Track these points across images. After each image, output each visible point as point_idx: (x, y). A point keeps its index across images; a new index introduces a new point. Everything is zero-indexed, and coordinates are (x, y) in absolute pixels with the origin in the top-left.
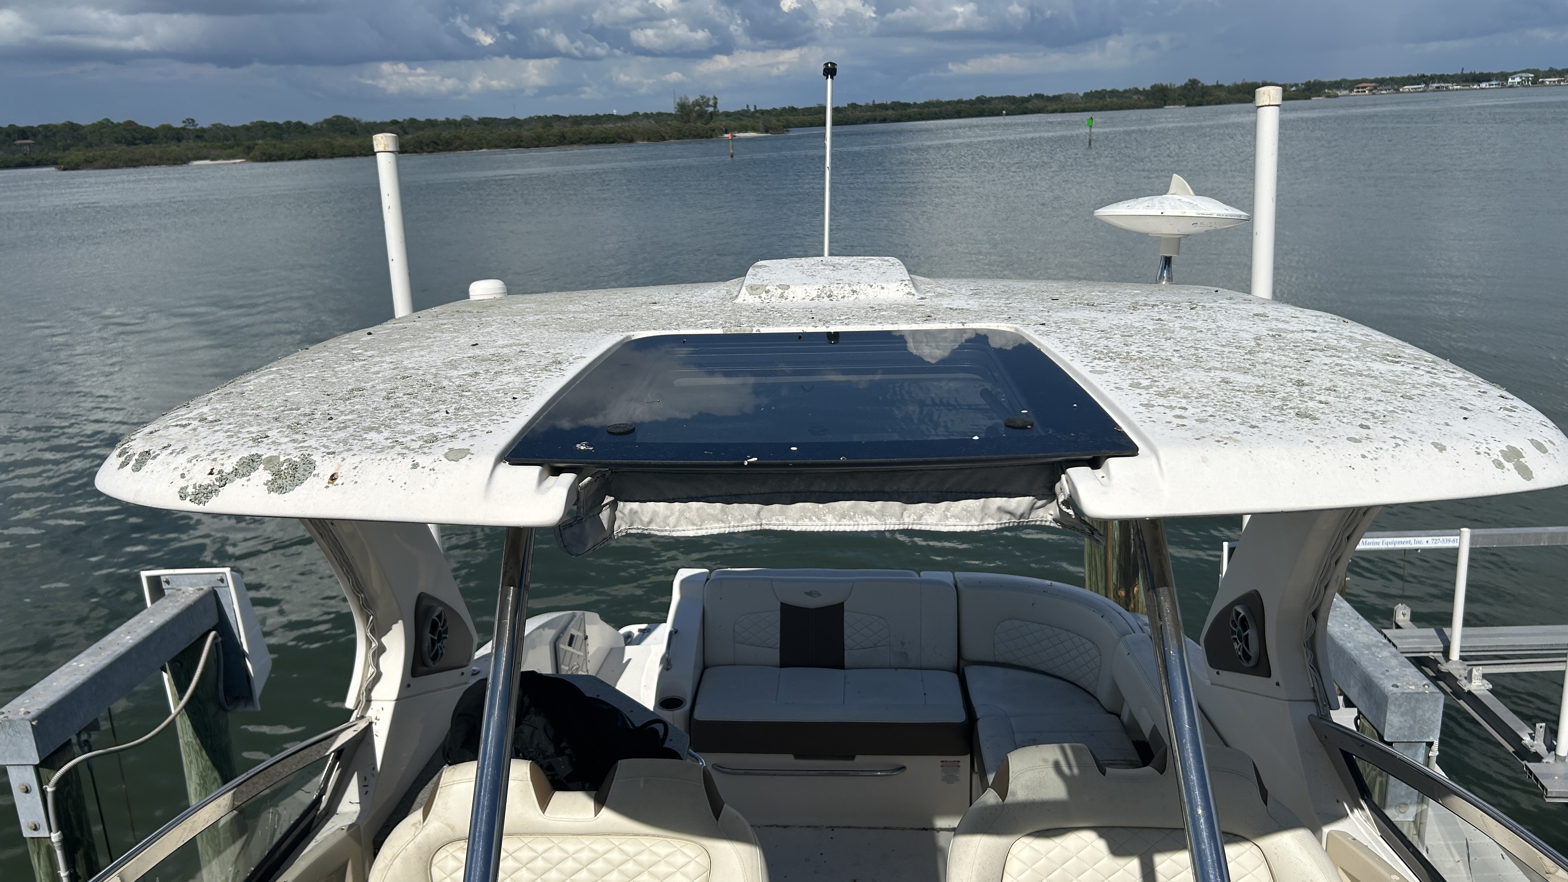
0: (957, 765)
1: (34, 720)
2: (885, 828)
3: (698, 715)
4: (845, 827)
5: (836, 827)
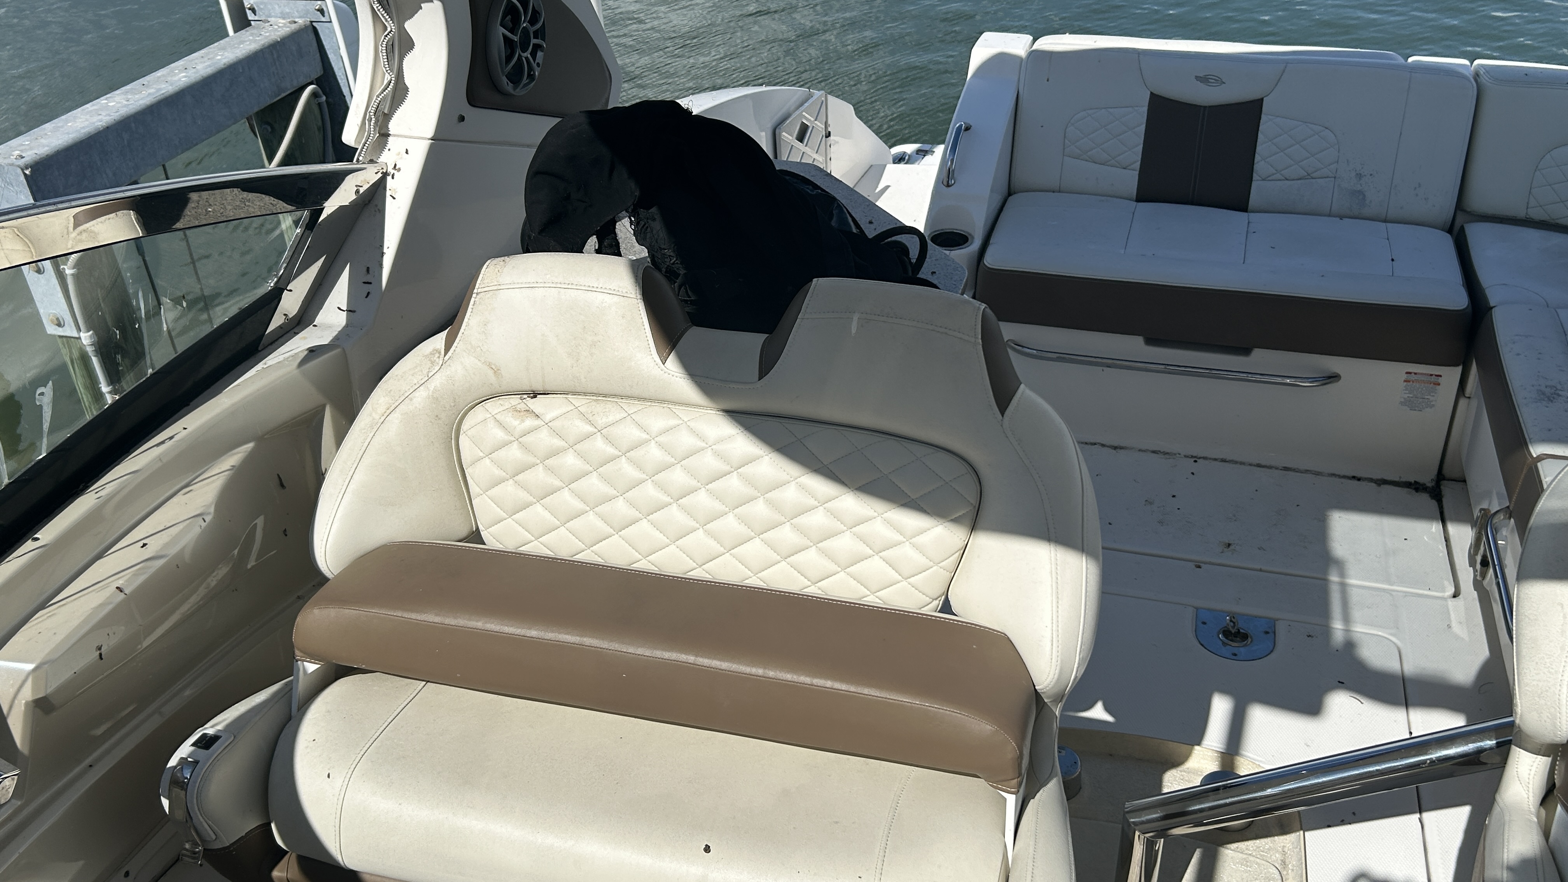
0: (1435, 381)
1: (27, 168)
2: (1286, 469)
3: (989, 260)
4: (1215, 460)
5: (1200, 458)
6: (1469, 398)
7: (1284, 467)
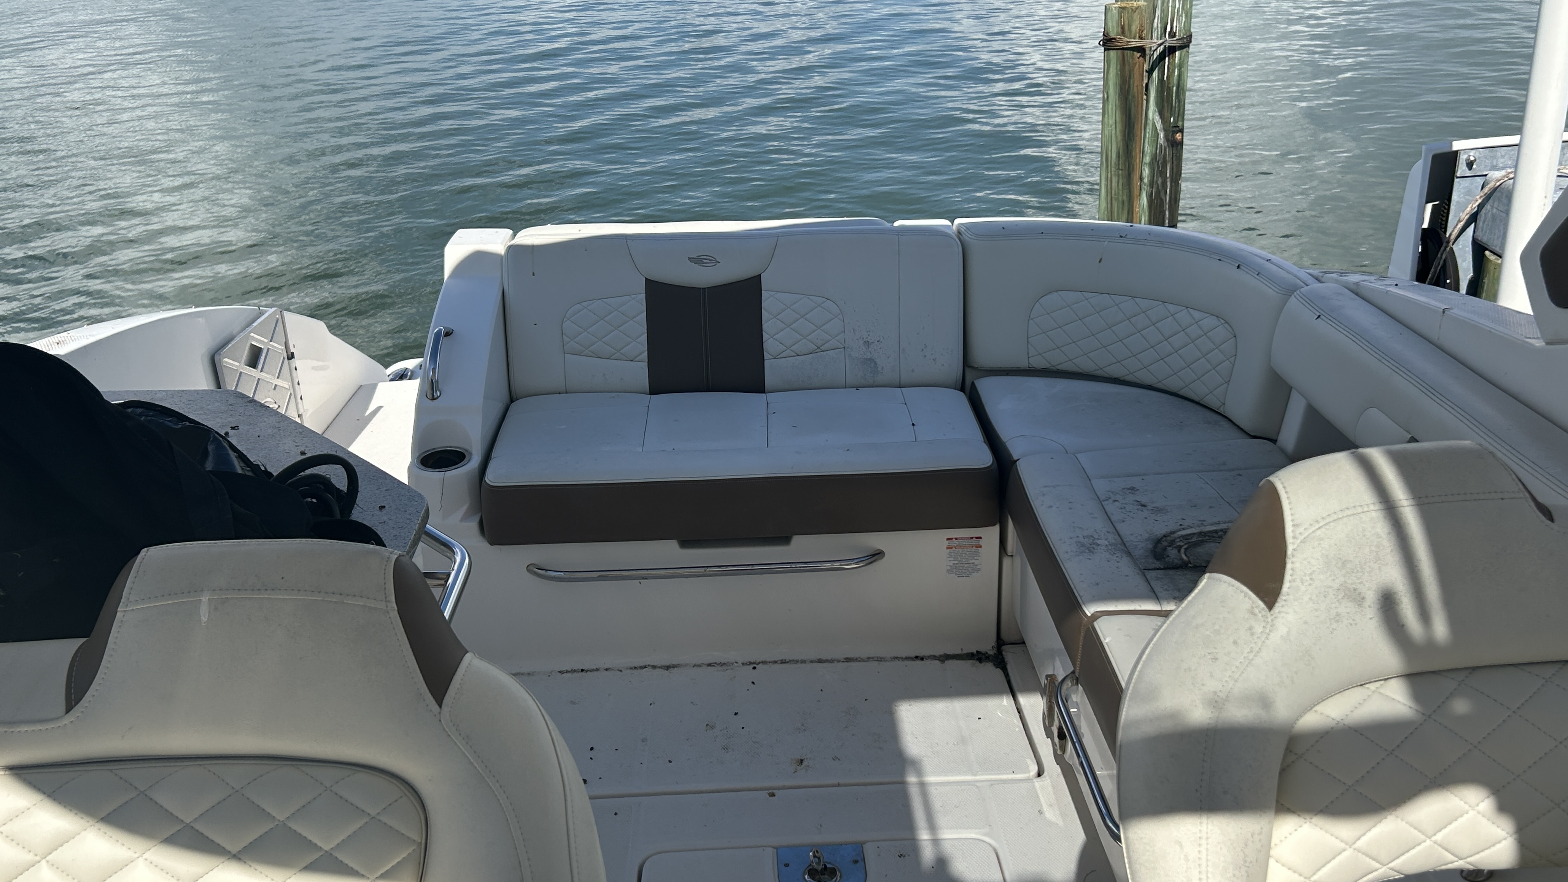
0: (976, 544)
3: (493, 478)
4: (775, 662)
5: (759, 663)
6: (1012, 556)
7: (846, 659)
